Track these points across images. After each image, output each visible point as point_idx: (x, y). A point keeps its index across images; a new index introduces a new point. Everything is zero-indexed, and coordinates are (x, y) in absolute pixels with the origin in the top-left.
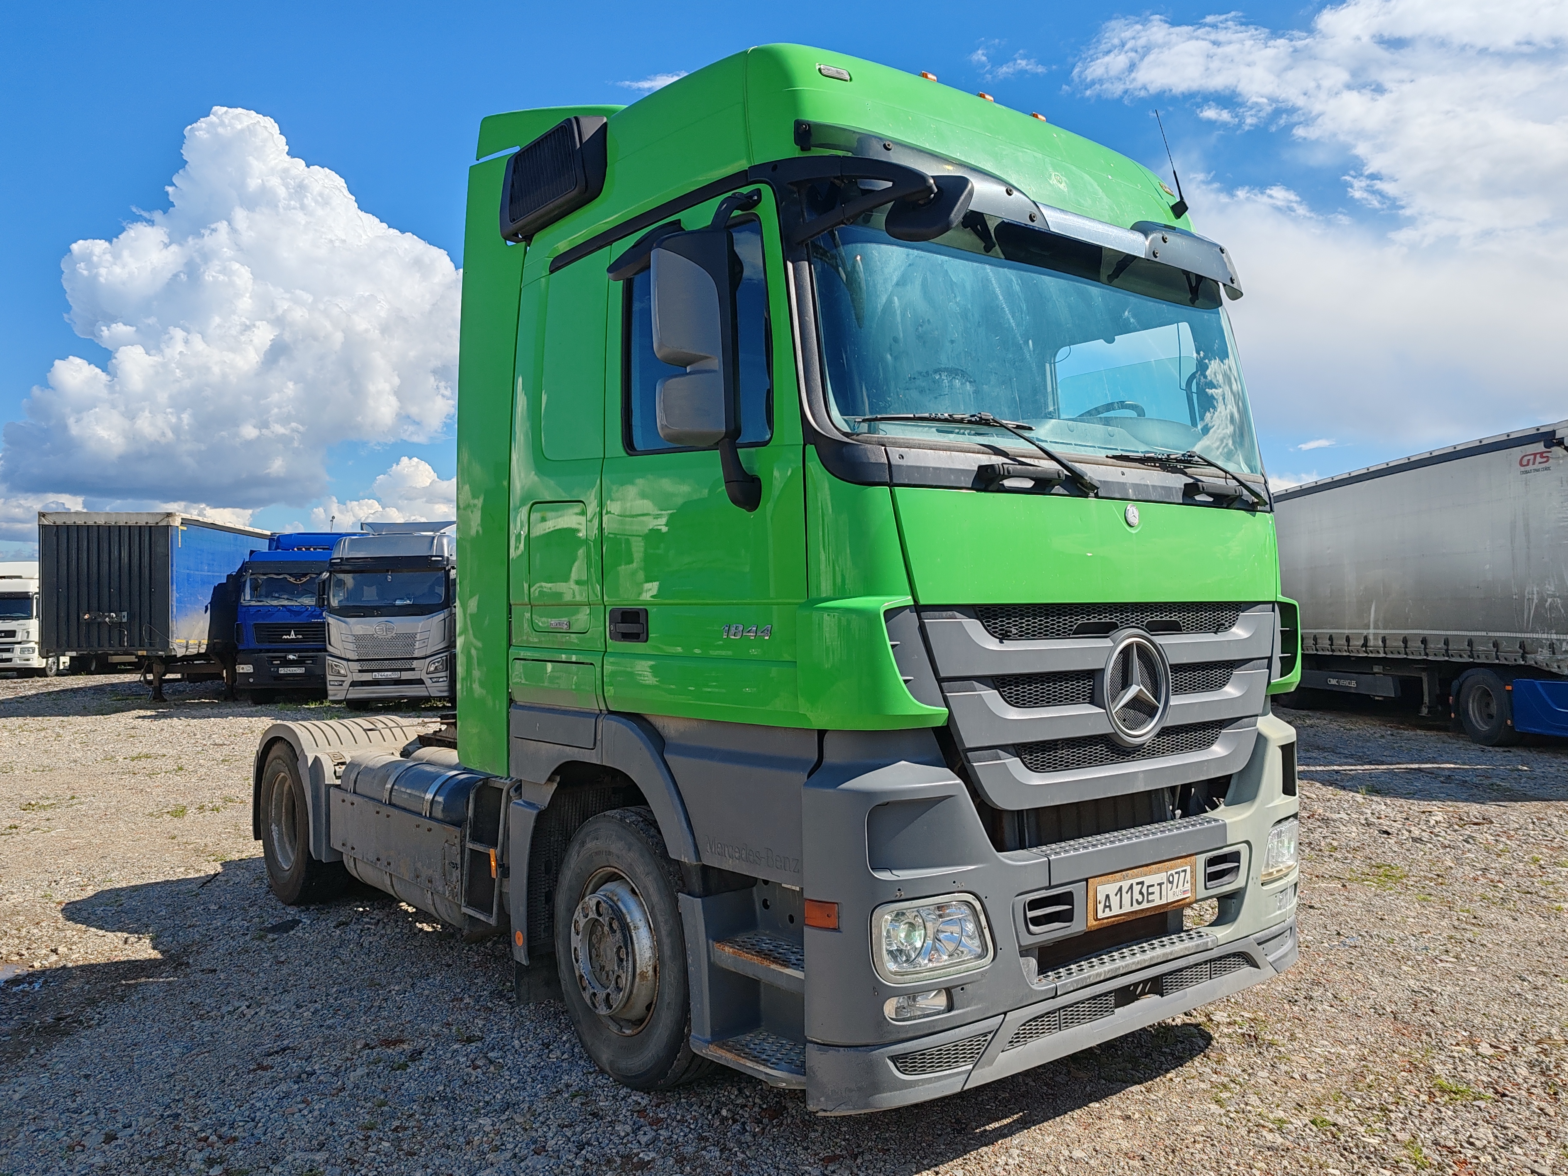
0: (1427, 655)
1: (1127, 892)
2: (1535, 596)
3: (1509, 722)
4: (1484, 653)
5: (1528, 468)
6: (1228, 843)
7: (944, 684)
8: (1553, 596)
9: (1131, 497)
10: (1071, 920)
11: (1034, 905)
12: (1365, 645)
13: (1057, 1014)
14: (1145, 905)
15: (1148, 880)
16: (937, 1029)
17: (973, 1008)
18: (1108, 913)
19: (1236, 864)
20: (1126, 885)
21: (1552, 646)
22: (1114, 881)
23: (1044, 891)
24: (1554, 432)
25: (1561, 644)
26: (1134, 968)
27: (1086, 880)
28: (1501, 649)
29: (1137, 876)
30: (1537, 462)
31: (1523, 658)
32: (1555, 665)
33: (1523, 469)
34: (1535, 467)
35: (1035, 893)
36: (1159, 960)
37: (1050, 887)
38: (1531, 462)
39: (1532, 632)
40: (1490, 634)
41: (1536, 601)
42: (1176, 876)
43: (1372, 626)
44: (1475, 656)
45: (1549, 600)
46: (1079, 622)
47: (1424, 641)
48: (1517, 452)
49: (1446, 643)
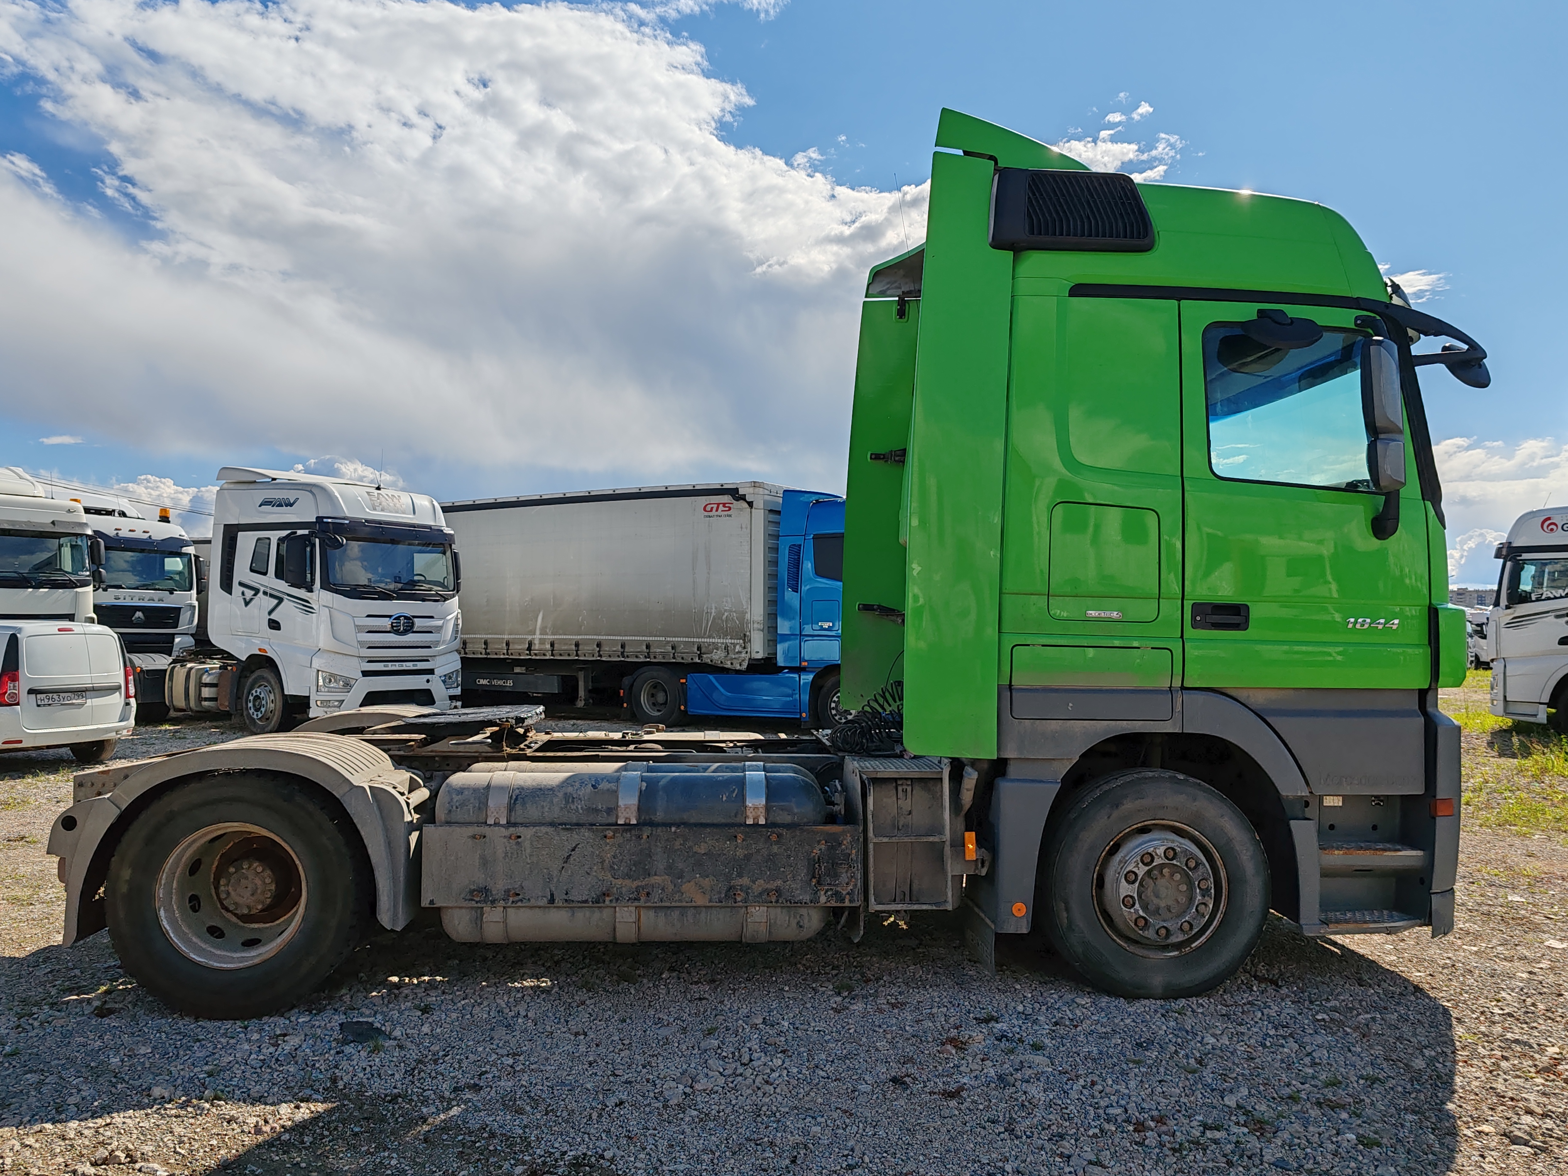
0: (600, 656)
2: (713, 611)
3: (682, 708)
4: (660, 653)
5: (710, 514)
8: (731, 611)
12: (529, 649)
21: (726, 648)
24: (737, 489)
25: (735, 647)
28: (678, 650)
30: (720, 510)
31: (700, 657)
32: (729, 663)
33: (706, 514)
34: (717, 513)
38: (714, 509)
39: (709, 637)
40: (668, 639)
41: (713, 614)
43: (538, 632)
44: (652, 657)
45: (726, 614)
47: (599, 645)
48: (703, 500)
49: (623, 646)
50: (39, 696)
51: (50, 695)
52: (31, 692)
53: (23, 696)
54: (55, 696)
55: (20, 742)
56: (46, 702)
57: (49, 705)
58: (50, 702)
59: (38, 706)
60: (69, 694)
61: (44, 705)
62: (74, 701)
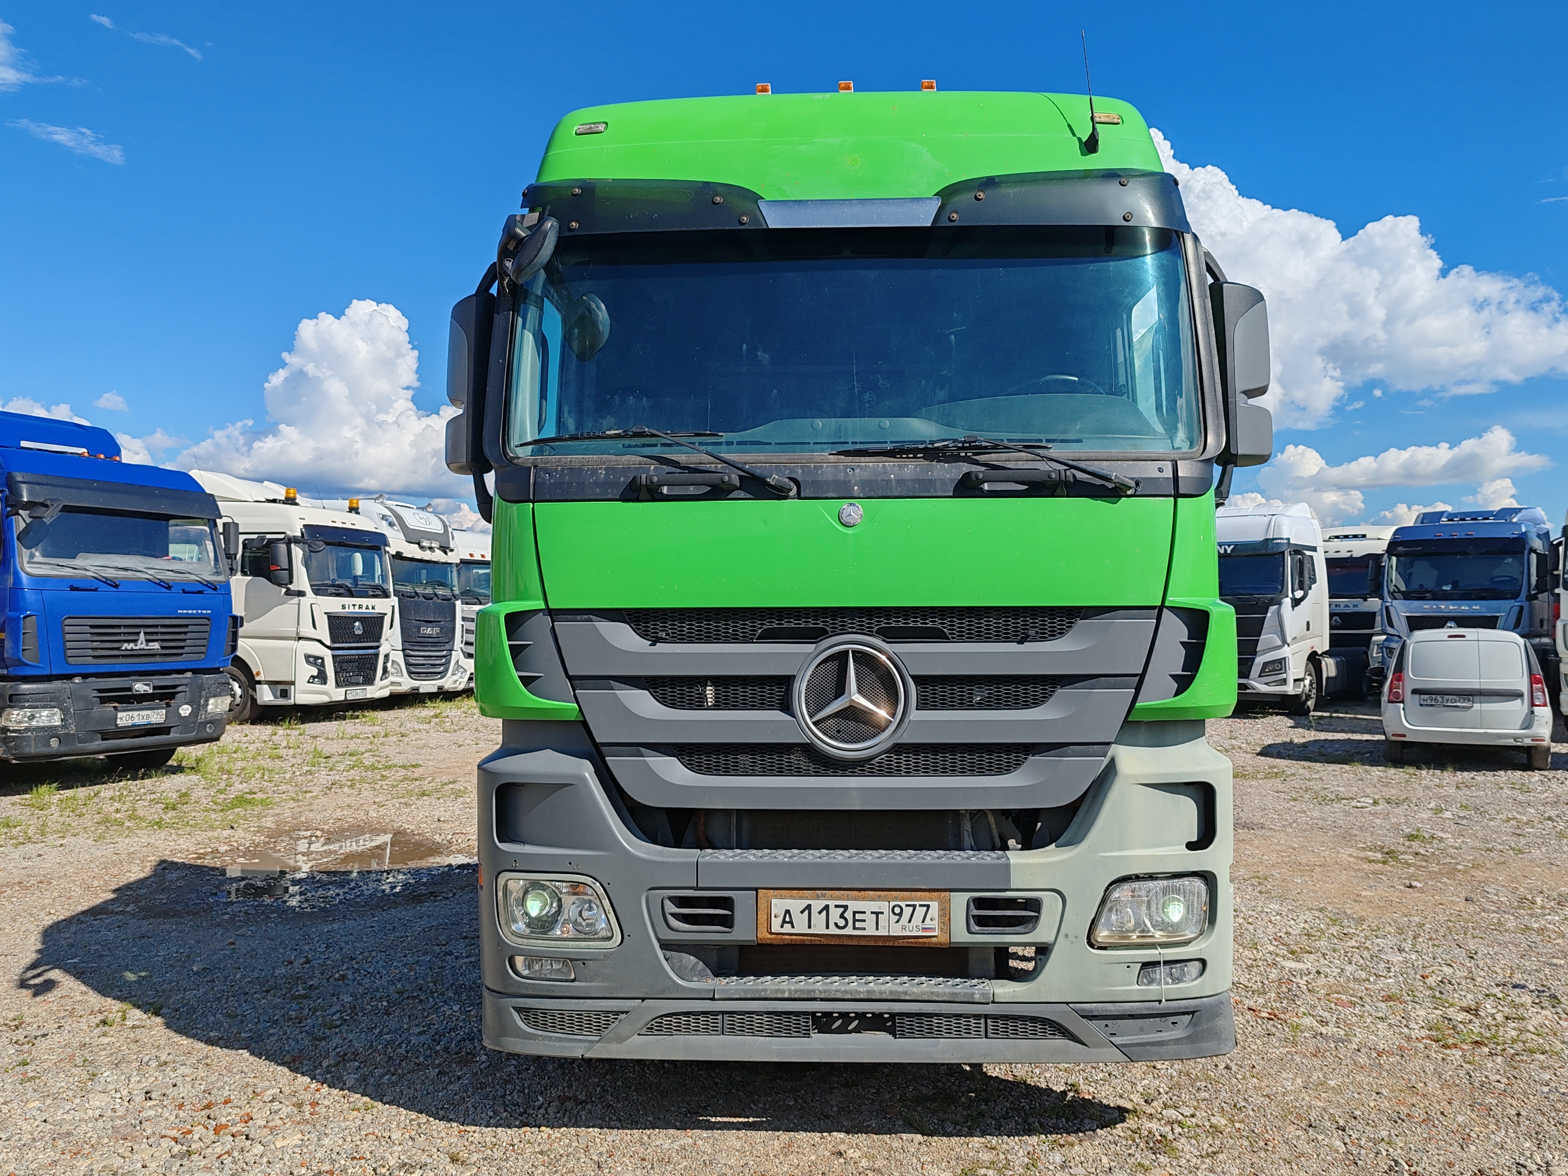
1: (820, 912)
6: (1013, 887)
7: (576, 682)
9: (856, 495)
10: (731, 926)
11: (682, 902)
13: (720, 1017)
14: (849, 931)
15: (853, 905)
16: (556, 994)
17: (598, 984)
18: (787, 928)
19: (1036, 914)
20: (817, 905)
22: (801, 898)
23: (692, 891)
26: (839, 996)
27: (756, 889)
29: (840, 899)
35: (679, 891)
36: (884, 997)
37: (697, 888)
42: (907, 911)
46: (765, 627)
50: (1423, 696)
51: (1434, 697)
52: (1415, 692)
53: (1408, 695)
54: (1439, 698)
55: (1404, 736)
56: (1429, 702)
57: (1432, 705)
58: (1433, 703)
59: (1421, 705)
60: (1454, 697)
61: (1426, 705)
62: (1458, 704)
